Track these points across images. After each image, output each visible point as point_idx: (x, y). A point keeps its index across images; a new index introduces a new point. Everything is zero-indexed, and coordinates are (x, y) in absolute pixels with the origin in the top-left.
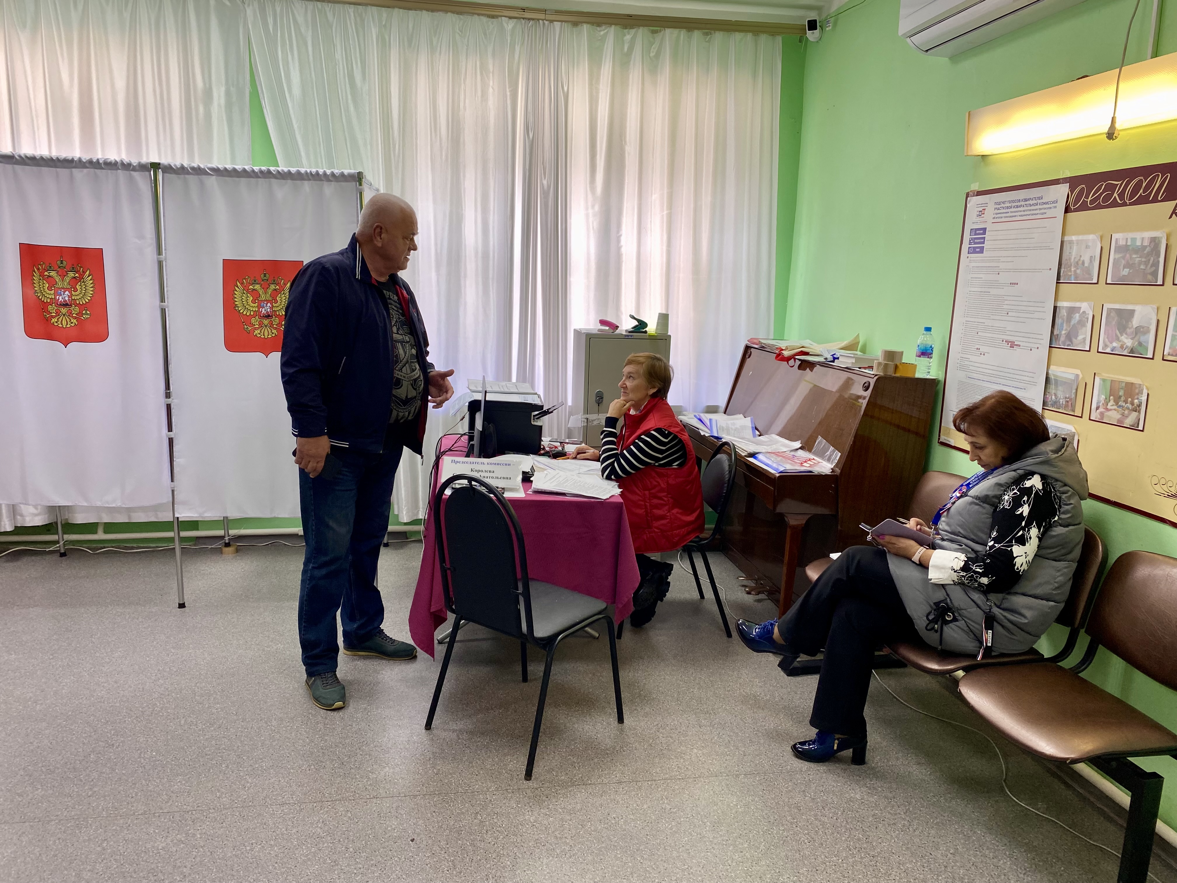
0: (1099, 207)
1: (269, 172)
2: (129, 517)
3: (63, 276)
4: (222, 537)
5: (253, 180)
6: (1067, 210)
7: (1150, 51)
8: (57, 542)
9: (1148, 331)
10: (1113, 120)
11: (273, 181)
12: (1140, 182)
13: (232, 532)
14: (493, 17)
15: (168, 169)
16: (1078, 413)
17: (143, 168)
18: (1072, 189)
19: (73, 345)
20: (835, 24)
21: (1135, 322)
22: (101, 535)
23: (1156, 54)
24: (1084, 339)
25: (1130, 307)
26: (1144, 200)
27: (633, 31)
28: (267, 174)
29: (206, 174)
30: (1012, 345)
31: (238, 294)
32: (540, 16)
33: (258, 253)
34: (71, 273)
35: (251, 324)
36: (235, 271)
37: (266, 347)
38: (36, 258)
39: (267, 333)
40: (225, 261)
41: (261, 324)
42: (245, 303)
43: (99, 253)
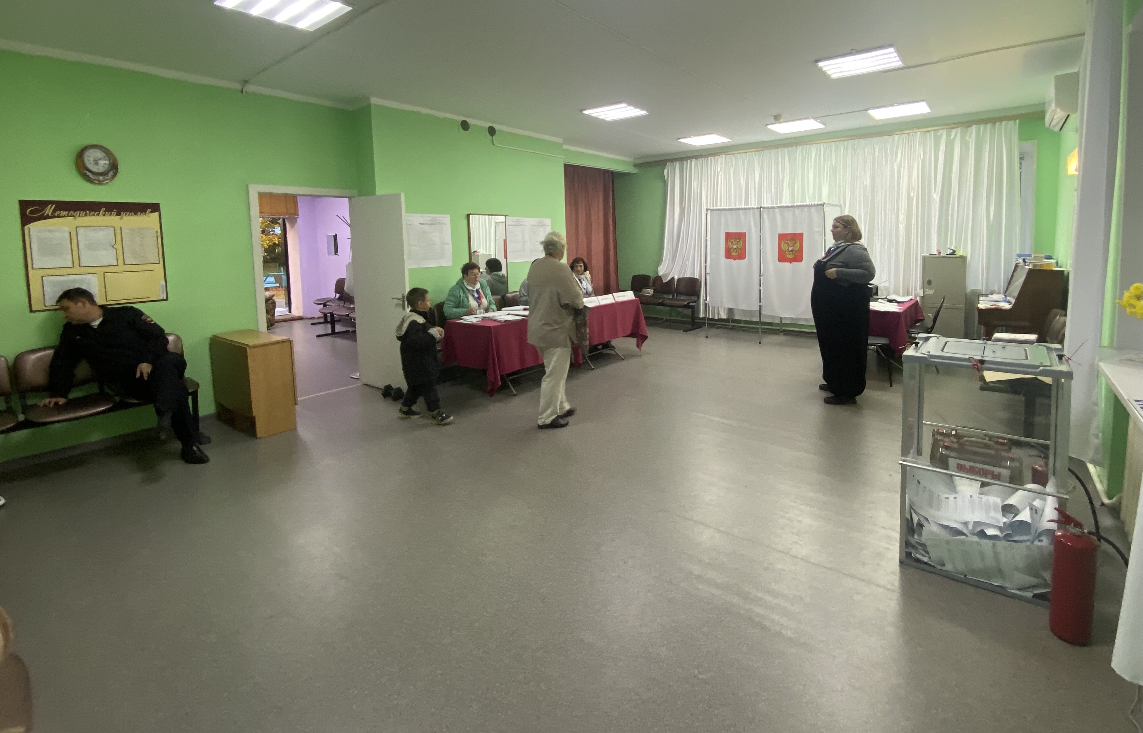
3: (735, 241)
5: (788, 209)
11: (795, 208)
15: (764, 208)
17: (757, 208)
19: (737, 260)
27: (955, 130)
28: (793, 207)
29: (775, 208)
31: (783, 244)
32: (911, 131)
33: (790, 231)
34: (737, 240)
35: (786, 253)
36: (782, 237)
37: (791, 261)
38: (729, 236)
39: (791, 256)
40: (779, 234)
41: (789, 253)
42: (784, 247)
43: (745, 233)
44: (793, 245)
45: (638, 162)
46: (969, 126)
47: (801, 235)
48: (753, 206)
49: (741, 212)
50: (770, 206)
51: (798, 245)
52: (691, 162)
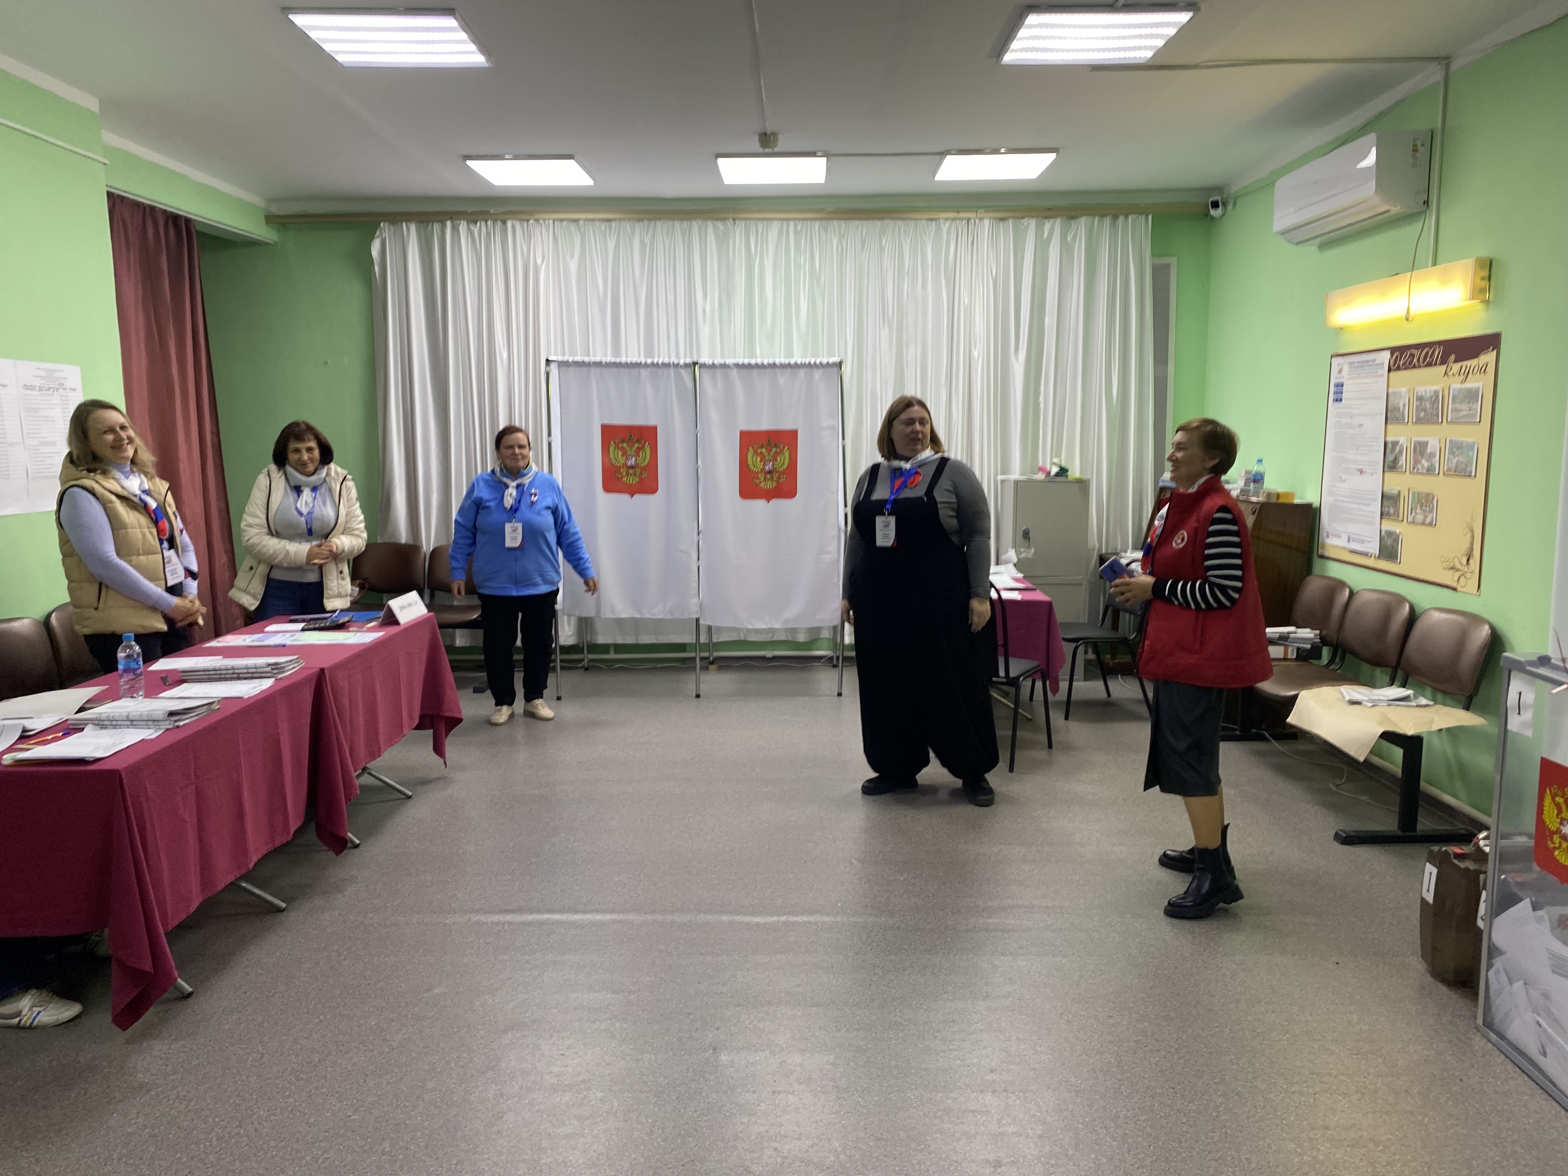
0: (1406, 368)
1: (774, 364)
2: (637, 640)
3: (631, 447)
4: (708, 658)
5: (763, 371)
6: (1389, 370)
7: (1430, 263)
8: (583, 660)
9: (1435, 456)
10: (1408, 310)
11: (777, 370)
12: (1427, 353)
13: (716, 654)
14: (932, 220)
15: (703, 366)
16: (1401, 518)
17: (686, 365)
18: (1392, 355)
19: (636, 496)
20: (1235, 204)
21: (1429, 450)
22: (612, 656)
23: (1435, 264)
24: (1402, 466)
25: (1425, 439)
26: (1429, 365)
27: (1052, 221)
29: (730, 368)
30: (1361, 472)
31: (750, 455)
32: (972, 215)
33: (765, 425)
34: (637, 445)
35: (758, 478)
36: (748, 439)
37: (769, 495)
38: (610, 434)
39: (769, 485)
40: (743, 434)
41: (765, 479)
42: (755, 463)
43: (655, 429)
44: (774, 459)
45: (275, 209)
46: (1073, 218)
47: (794, 434)
48: (674, 360)
49: (644, 373)
50: (718, 361)
51: (784, 459)
52: (455, 229)
